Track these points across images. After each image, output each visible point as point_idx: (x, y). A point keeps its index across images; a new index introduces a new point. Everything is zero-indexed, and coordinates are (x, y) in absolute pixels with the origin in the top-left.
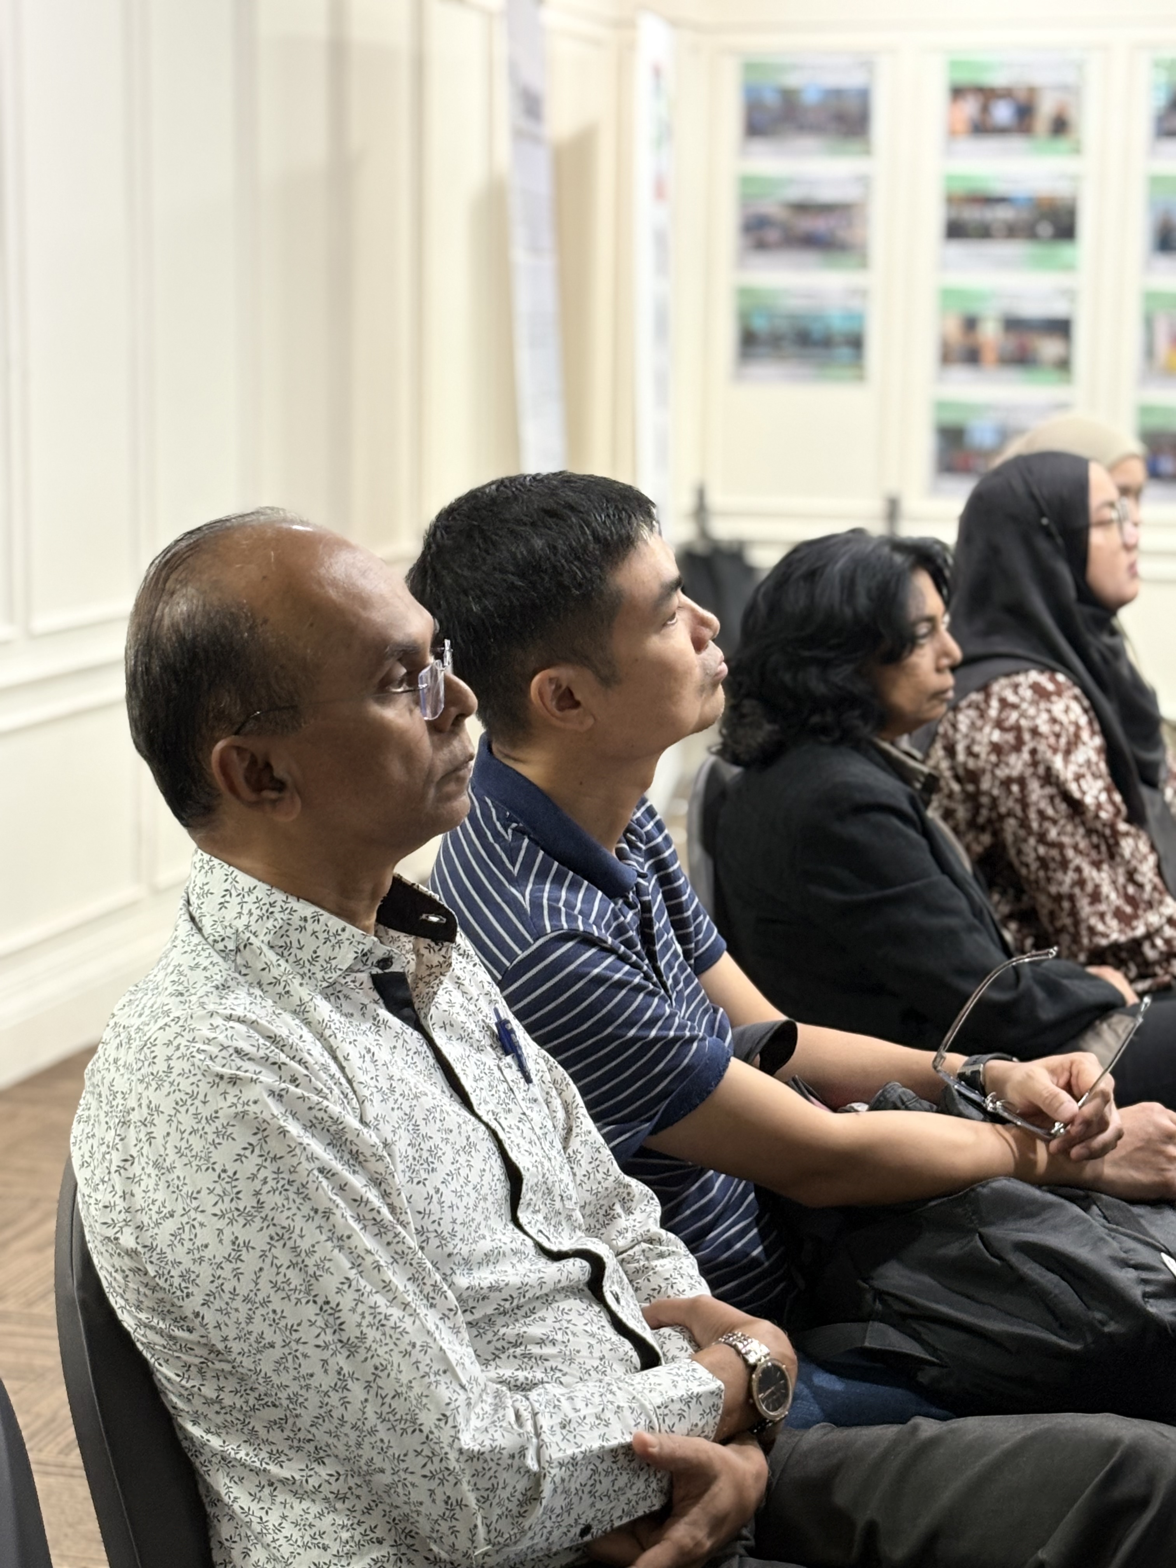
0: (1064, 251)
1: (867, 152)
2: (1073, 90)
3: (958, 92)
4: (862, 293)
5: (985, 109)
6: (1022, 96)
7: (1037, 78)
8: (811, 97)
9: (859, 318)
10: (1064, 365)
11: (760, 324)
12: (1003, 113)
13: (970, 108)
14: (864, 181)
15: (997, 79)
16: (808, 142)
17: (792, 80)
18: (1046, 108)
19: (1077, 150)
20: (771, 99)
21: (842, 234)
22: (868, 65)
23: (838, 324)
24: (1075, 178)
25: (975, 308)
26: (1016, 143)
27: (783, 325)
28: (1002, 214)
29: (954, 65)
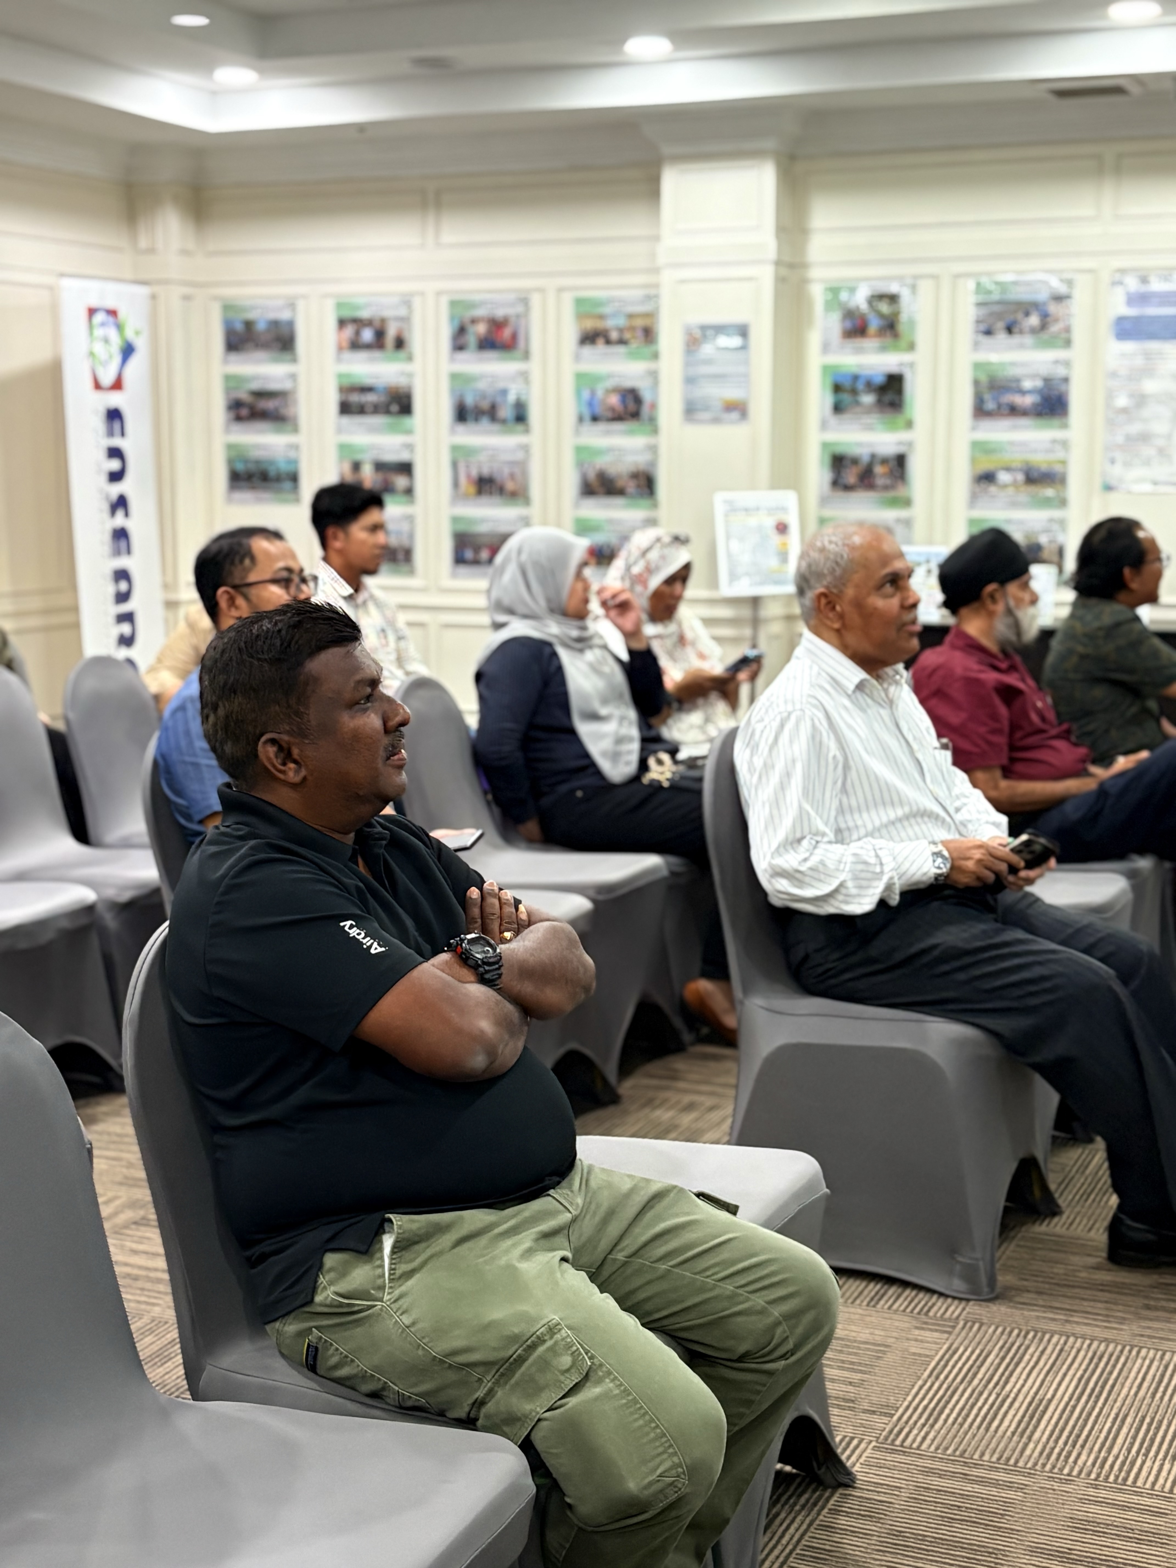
0: (406, 421)
1: (294, 360)
2: (406, 320)
3: (342, 323)
4: (296, 447)
5: (358, 333)
6: (377, 324)
7: (387, 313)
8: (261, 326)
9: (295, 462)
10: (409, 491)
11: (240, 467)
12: (367, 335)
13: (349, 331)
14: (293, 377)
15: (365, 314)
16: (260, 355)
17: (251, 316)
18: (391, 333)
19: (410, 358)
20: (239, 327)
21: (283, 411)
22: (292, 306)
23: (283, 467)
24: (410, 375)
25: (358, 457)
26: (377, 354)
27: (252, 467)
28: (370, 398)
29: (339, 306)
